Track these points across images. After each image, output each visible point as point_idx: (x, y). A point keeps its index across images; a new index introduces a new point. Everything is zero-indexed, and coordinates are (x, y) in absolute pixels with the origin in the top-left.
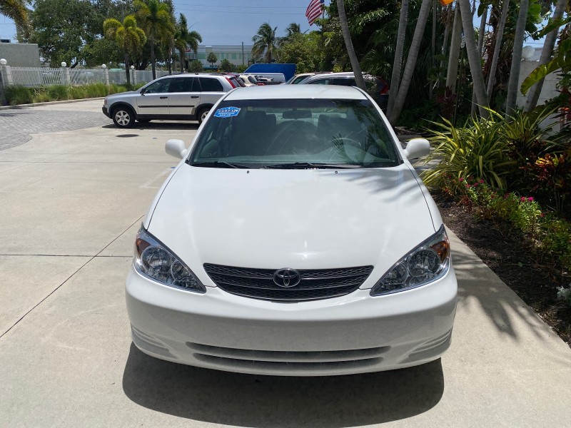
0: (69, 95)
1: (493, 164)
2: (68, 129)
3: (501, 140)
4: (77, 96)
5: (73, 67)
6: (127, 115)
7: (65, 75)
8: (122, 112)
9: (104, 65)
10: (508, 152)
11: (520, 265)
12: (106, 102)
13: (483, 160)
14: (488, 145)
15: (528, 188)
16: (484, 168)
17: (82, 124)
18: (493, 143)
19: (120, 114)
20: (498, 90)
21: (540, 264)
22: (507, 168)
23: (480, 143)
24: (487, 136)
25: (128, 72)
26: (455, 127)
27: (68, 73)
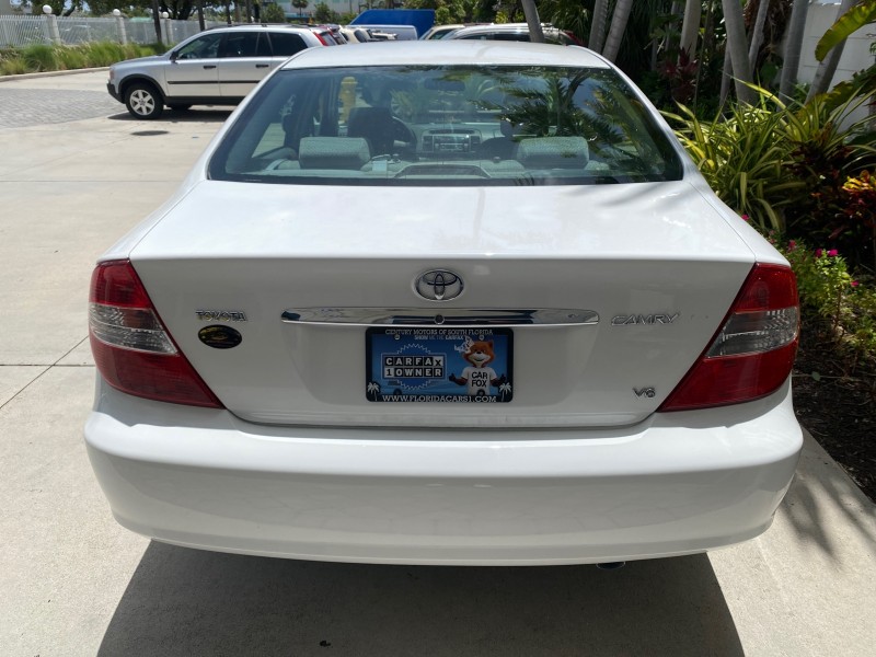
0: (58, 62)
1: (765, 187)
2: (50, 122)
3: (780, 144)
4: (71, 65)
5: (68, 14)
6: (149, 97)
7: (51, 28)
8: (140, 92)
9: (117, 11)
10: (790, 166)
11: (816, 376)
12: (112, 74)
13: (748, 178)
14: (758, 151)
15: (825, 230)
16: (748, 194)
17: (72, 112)
18: (765, 150)
19: (137, 96)
20: (767, 55)
21: (851, 375)
22: (788, 192)
23: (742, 149)
24: (757, 138)
25: (157, 24)
26: (699, 120)
27: (55, 24)
